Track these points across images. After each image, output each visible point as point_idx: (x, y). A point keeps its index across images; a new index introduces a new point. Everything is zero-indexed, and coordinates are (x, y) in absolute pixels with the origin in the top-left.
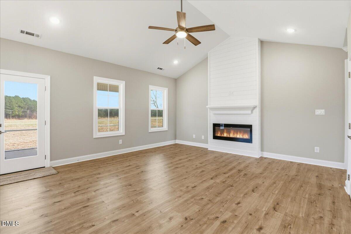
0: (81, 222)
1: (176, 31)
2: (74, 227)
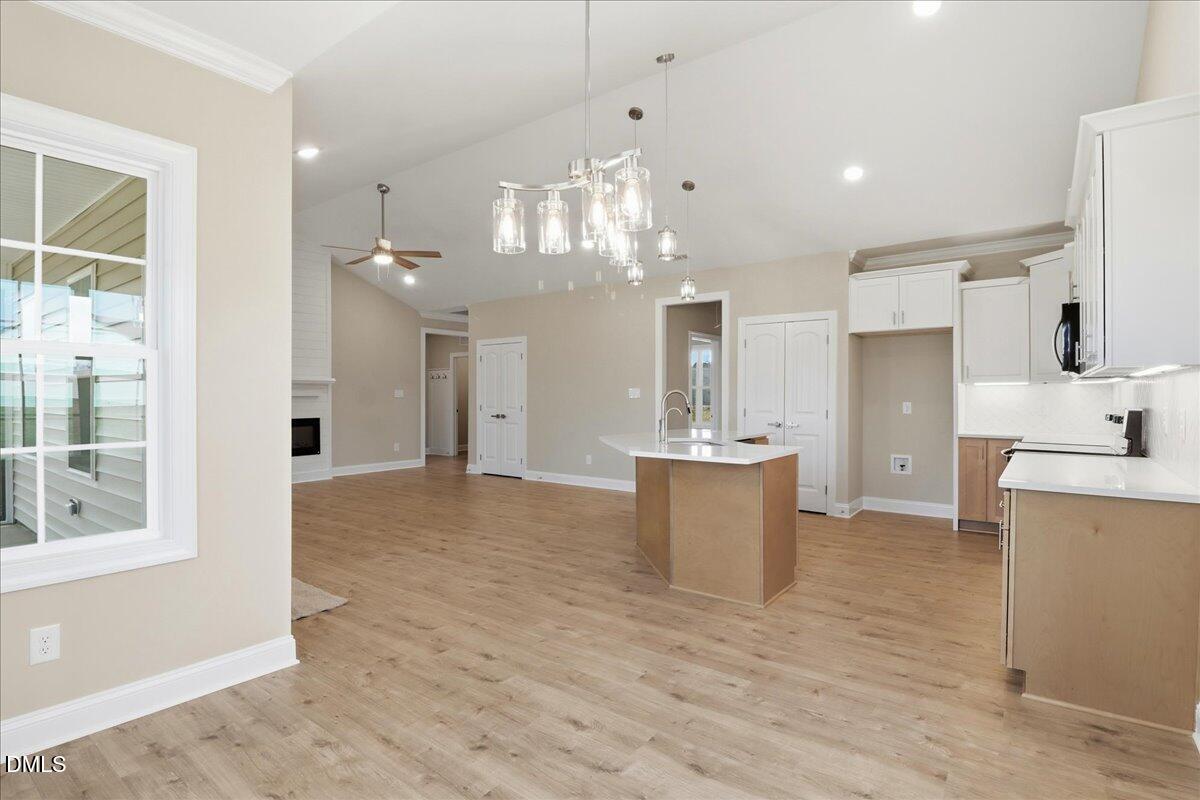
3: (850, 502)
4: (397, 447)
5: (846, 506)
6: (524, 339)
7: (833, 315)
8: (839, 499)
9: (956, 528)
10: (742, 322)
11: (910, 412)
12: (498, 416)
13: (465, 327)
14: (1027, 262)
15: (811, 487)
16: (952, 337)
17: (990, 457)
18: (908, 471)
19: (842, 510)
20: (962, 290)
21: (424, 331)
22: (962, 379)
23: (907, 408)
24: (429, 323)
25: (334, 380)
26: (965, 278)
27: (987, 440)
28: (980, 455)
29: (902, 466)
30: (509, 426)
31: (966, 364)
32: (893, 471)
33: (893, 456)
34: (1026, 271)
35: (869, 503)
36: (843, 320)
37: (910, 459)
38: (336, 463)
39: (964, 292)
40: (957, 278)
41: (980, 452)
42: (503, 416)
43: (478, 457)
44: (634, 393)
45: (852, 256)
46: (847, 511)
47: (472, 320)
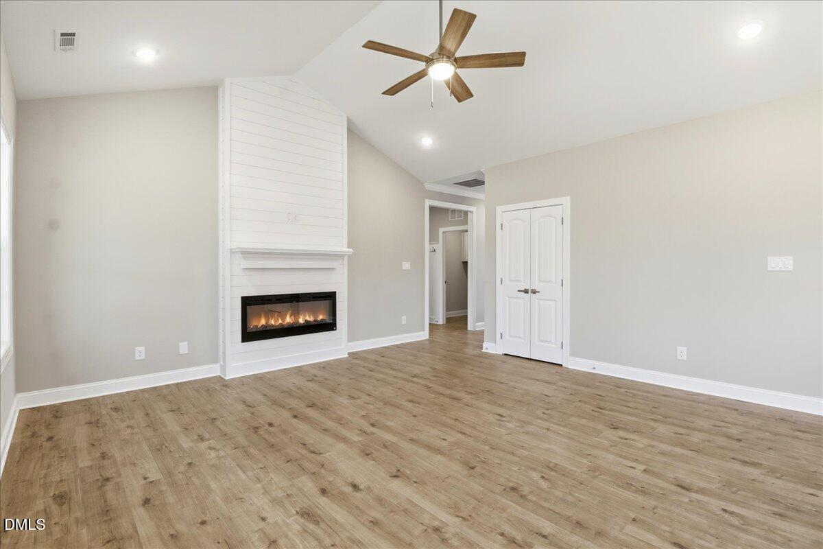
0: (736, 533)
1: (429, 61)
2: (759, 536)
4: (404, 320)
6: (566, 201)
12: (526, 291)
21: (429, 203)
24: (432, 195)
25: (351, 250)
30: (541, 302)
38: (351, 338)
42: (534, 292)
43: (498, 336)
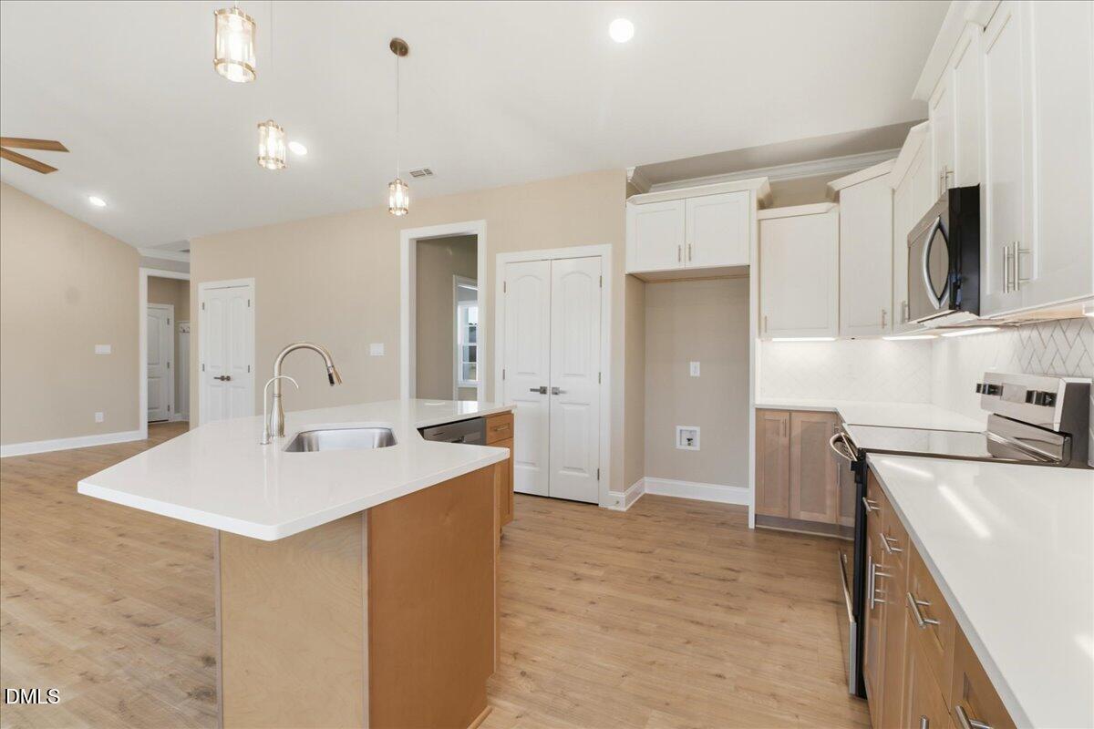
3: (627, 487)
4: (99, 417)
5: (622, 496)
6: (251, 282)
7: (606, 249)
8: (612, 488)
9: (752, 525)
10: (501, 258)
11: (698, 374)
12: (222, 378)
13: (185, 267)
14: (836, 184)
15: (580, 470)
16: (749, 280)
17: (794, 434)
18: (696, 446)
19: (617, 500)
20: (759, 221)
21: (144, 274)
22: (760, 332)
23: (695, 369)
24: (148, 263)
26: (763, 205)
27: (790, 412)
28: (782, 431)
29: (689, 440)
30: (234, 390)
31: (764, 313)
32: (678, 446)
33: (679, 428)
34: (835, 197)
35: (654, 485)
36: (619, 256)
37: (698, 433)
39: (763, 223)
40: (755, 204)
41: (782, 426)
42: (228, 378)
44: (377, 349)
45: (631, 174)
46: (623, 501)
47: (193, 259)
